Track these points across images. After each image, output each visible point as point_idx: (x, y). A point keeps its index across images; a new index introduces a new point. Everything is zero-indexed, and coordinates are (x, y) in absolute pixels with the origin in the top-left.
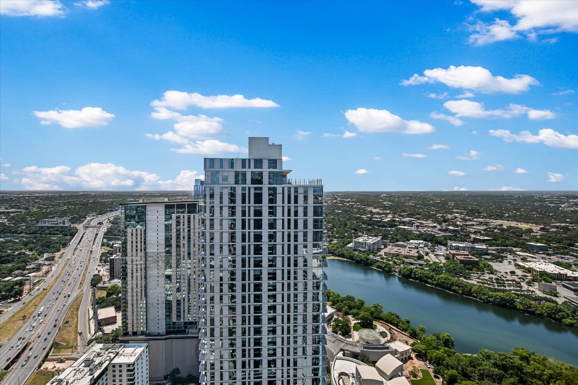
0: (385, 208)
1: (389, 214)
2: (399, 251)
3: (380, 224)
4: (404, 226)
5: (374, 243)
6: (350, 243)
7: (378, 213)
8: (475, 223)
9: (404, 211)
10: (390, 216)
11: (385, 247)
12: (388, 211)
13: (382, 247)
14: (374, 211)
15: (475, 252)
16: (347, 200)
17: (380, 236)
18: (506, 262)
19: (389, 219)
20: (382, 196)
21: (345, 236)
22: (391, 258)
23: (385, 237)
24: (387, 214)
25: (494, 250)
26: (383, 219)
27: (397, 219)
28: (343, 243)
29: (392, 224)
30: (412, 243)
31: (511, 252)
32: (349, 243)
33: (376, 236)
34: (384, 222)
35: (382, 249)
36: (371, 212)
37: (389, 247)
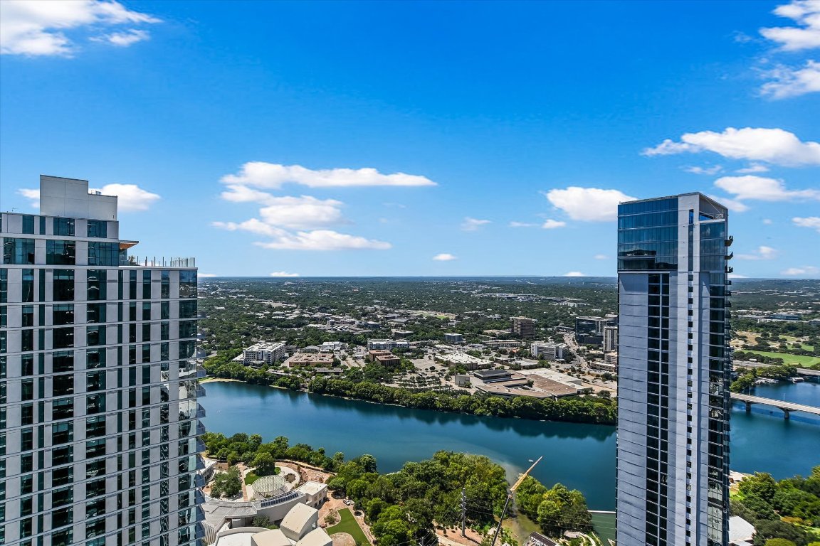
0: (289, 300)
1: (295, 308)
2: (309, 358)
3: (283, 324)
4: (315, 324)
5: (275, 351)
6: (240, 354)
7: (280, 309)
8: (396, 315)
9: (315, 304)
10: (297, 312)
11: (291, 355)
12: (294, 305)
13: (287, 355)
14: (275, 305)
15: (397, 350)
16: (234, 291)
17: (283, 340)
18: (426, 357)
19: (296, 316)
20: (286, 284)
21: (231, 344)
22: (300, 369)
23: (290, 341)
24: (292, 309)
25: (415, 345)
26: (288, 317)
27: (306, 316)
28: (228, 355)
29: (299, 322)
30: (326, 346)
31: (432, 346)
32: (237, 355)
33: (277, 341)
34: (289, 320)
35: (286, 358)
36: (270, 307)
37: (296, 354)
